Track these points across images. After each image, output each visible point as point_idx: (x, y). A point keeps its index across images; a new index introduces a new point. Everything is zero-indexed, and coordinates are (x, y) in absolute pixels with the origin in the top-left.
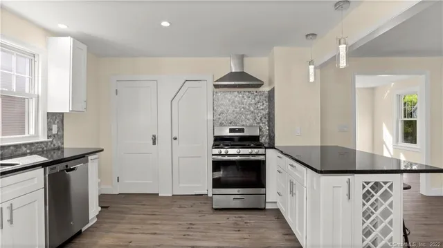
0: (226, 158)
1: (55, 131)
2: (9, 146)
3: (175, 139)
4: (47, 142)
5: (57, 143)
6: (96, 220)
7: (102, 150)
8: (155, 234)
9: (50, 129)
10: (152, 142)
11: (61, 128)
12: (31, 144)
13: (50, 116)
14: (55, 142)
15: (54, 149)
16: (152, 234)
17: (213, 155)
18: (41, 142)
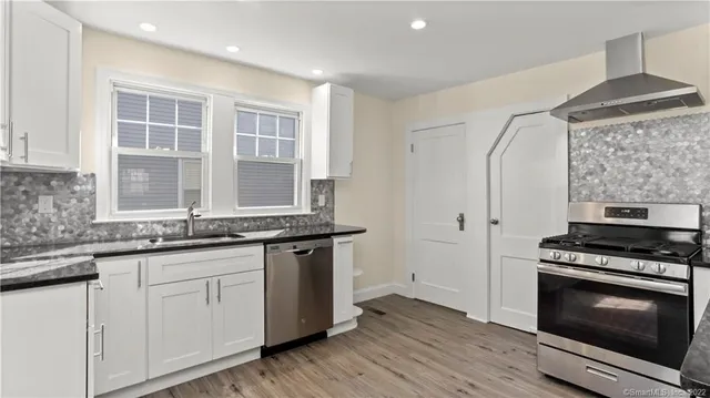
0: (570, 272)
1: (321, 203)
2: (267, 217)
3: (496, 222)
4: (311, 216)
5: (325, 218)
6: (354, 325)
7: (364, 231)
8: (402, 376)
9: (314, 200)
10: (458, 224)
11: (331, 199)
12: (292, 217)
13: (315, 185)
14: (321, 216)
15: (321, 225)
16: (396, 374)
17: (542, 261)
18: (305, 216)
